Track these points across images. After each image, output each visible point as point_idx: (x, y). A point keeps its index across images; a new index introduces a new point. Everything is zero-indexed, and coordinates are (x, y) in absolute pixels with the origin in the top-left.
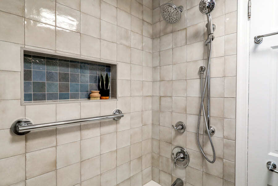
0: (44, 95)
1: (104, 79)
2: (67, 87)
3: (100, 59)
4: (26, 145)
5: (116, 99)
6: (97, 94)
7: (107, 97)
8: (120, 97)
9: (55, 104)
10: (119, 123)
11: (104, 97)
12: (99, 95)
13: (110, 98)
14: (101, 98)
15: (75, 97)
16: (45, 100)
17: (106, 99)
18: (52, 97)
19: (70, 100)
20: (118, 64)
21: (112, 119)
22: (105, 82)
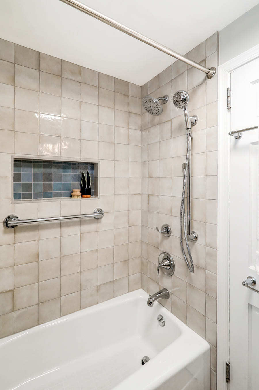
0: (31, 194)
1: (86, 177)
2: (50, 187)
3: (81, 159)
4: (14, 236)
5: (97, 198)
6: (78, 193)
7: (88, 196)
8: (102, 196)
9: (38, 203)
10: (100, 222)
11: (85, 196)
12: (80, 194)
13: (94, 196)
14: (82, 197)
15: (58, 195)
16: (32, 199)
17: (87, 197)
18: (38, 196)
19: (53, 198)
20: (99, 162)
21: (93, 218)
22: (86, 181)
